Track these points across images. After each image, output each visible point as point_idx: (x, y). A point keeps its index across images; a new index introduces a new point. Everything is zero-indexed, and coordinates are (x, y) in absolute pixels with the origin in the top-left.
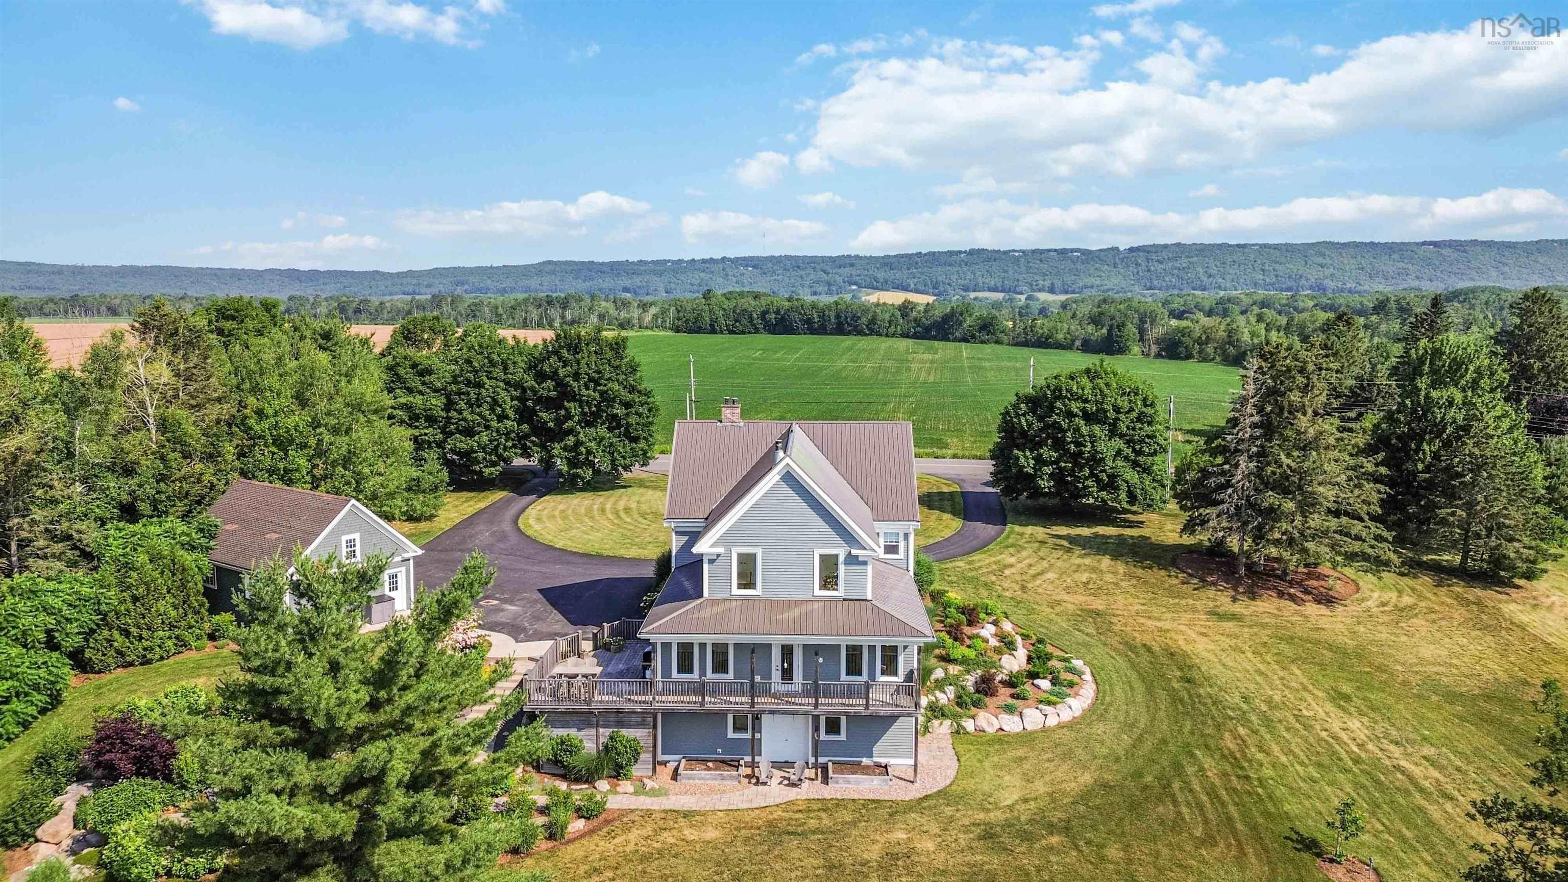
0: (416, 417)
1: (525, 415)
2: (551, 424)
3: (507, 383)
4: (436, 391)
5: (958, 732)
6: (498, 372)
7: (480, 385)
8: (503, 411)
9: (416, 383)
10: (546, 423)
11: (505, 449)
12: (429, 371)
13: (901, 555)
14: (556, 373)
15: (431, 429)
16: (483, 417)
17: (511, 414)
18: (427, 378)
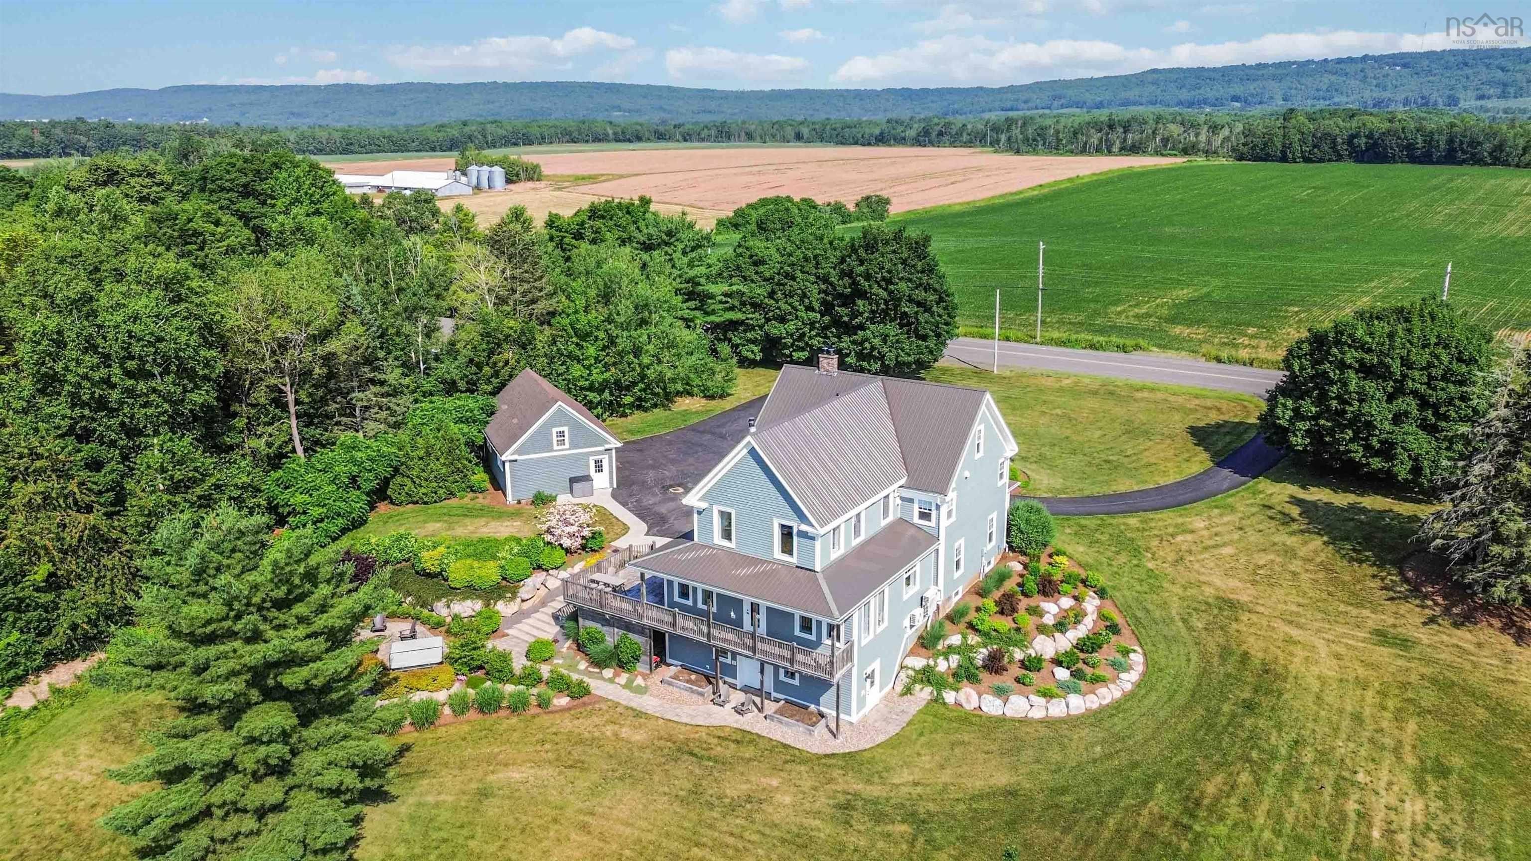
0: (743, 304)
1: (827, 308)
2: (846, 319)
3: (818, 277)
4: (765, 280)
5: (936, 701)
6: (810, 267)
7: (794, 278)
8: (811, 303)
9: (750, 272)
10: (841, 316)
11: (810, 338)
12: (761, 262)
13: (933, 523)
14: (852, 271)
15: (757, 315)
16: (794, 308)
17: (816, 305)
18: (761, 268)
